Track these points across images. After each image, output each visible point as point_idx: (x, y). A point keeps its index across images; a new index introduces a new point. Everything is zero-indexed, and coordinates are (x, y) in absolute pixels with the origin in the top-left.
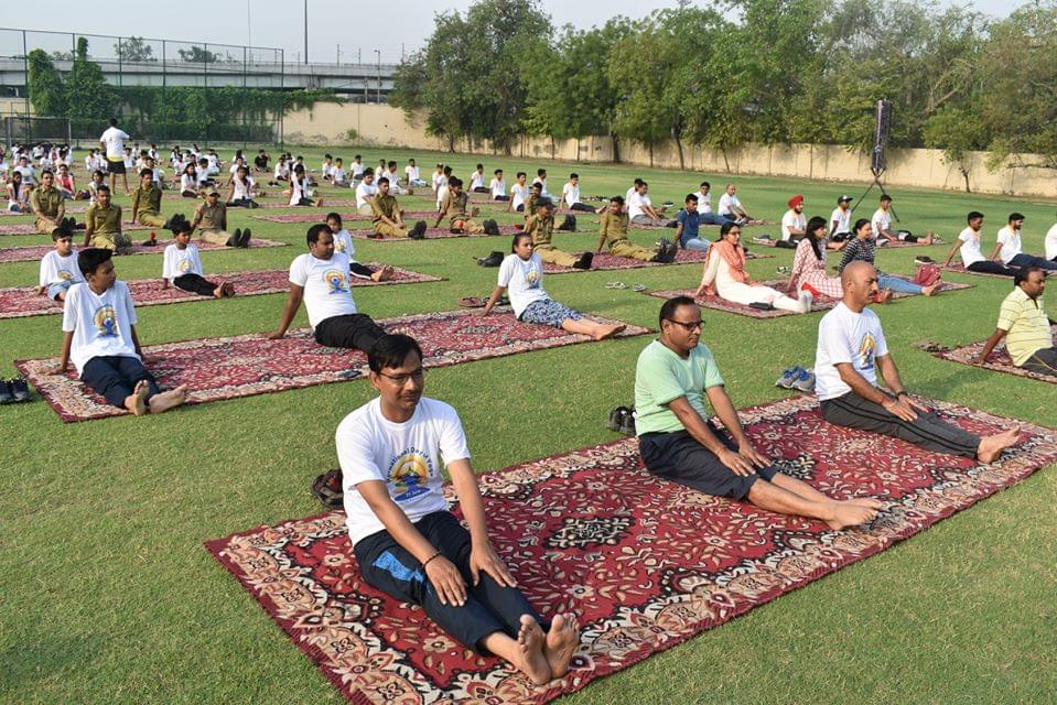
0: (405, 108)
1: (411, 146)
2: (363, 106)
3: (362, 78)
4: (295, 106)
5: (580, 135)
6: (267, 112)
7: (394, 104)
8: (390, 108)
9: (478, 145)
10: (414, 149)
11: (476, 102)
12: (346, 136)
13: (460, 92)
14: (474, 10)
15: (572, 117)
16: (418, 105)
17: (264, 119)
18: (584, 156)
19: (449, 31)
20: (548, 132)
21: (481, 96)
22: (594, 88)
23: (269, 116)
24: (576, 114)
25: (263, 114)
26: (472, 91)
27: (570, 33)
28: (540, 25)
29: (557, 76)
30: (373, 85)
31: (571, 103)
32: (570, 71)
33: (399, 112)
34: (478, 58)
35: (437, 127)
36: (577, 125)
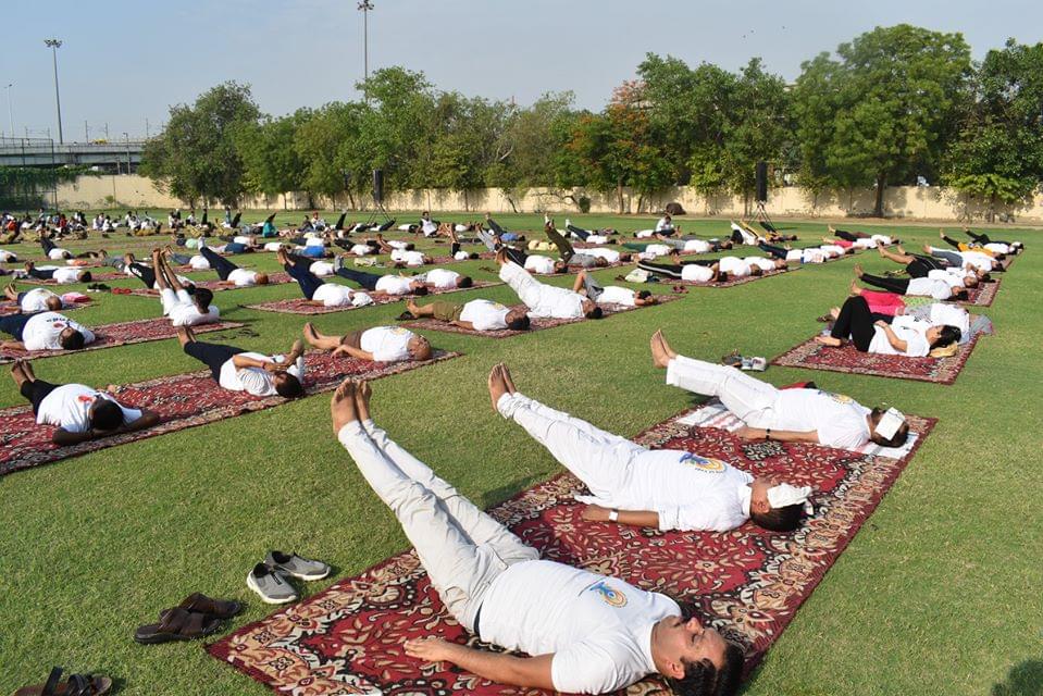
0: (151, 178)
1: (159, 206)
2: (116, 177)
3: (115, 153)
4: (60, 179)
5: (283, 192)
6: (37, 186)
7: (142, 174)
8: (139, 178)
9: (213, 203)
10: (162, 209)
11: (206, 170)
12: (105, 201)
13: (193, 164)
14: (199, 103)
15: (274, 179)
16: (161, 175)
17: (34, 192)
18: (289, 206)
19: (182, 119)
20: (262, 191)
21: (210, 166)
22: (288, 158)
23: (40, 189)
24: (277, 177)
25: (34, 187)
26: (202, 164)
27: (269, 121)
28: (251, 113)
29: (262, 151)
30: (124, 159)
31: (273, 170)
32: (271, 148)
33: (147, 181)
34: (205, 139)
35: (178, 190)
36: (279, 184)
